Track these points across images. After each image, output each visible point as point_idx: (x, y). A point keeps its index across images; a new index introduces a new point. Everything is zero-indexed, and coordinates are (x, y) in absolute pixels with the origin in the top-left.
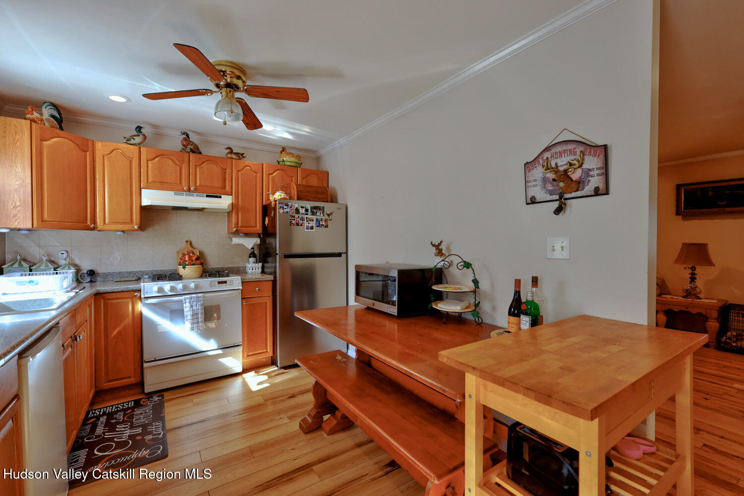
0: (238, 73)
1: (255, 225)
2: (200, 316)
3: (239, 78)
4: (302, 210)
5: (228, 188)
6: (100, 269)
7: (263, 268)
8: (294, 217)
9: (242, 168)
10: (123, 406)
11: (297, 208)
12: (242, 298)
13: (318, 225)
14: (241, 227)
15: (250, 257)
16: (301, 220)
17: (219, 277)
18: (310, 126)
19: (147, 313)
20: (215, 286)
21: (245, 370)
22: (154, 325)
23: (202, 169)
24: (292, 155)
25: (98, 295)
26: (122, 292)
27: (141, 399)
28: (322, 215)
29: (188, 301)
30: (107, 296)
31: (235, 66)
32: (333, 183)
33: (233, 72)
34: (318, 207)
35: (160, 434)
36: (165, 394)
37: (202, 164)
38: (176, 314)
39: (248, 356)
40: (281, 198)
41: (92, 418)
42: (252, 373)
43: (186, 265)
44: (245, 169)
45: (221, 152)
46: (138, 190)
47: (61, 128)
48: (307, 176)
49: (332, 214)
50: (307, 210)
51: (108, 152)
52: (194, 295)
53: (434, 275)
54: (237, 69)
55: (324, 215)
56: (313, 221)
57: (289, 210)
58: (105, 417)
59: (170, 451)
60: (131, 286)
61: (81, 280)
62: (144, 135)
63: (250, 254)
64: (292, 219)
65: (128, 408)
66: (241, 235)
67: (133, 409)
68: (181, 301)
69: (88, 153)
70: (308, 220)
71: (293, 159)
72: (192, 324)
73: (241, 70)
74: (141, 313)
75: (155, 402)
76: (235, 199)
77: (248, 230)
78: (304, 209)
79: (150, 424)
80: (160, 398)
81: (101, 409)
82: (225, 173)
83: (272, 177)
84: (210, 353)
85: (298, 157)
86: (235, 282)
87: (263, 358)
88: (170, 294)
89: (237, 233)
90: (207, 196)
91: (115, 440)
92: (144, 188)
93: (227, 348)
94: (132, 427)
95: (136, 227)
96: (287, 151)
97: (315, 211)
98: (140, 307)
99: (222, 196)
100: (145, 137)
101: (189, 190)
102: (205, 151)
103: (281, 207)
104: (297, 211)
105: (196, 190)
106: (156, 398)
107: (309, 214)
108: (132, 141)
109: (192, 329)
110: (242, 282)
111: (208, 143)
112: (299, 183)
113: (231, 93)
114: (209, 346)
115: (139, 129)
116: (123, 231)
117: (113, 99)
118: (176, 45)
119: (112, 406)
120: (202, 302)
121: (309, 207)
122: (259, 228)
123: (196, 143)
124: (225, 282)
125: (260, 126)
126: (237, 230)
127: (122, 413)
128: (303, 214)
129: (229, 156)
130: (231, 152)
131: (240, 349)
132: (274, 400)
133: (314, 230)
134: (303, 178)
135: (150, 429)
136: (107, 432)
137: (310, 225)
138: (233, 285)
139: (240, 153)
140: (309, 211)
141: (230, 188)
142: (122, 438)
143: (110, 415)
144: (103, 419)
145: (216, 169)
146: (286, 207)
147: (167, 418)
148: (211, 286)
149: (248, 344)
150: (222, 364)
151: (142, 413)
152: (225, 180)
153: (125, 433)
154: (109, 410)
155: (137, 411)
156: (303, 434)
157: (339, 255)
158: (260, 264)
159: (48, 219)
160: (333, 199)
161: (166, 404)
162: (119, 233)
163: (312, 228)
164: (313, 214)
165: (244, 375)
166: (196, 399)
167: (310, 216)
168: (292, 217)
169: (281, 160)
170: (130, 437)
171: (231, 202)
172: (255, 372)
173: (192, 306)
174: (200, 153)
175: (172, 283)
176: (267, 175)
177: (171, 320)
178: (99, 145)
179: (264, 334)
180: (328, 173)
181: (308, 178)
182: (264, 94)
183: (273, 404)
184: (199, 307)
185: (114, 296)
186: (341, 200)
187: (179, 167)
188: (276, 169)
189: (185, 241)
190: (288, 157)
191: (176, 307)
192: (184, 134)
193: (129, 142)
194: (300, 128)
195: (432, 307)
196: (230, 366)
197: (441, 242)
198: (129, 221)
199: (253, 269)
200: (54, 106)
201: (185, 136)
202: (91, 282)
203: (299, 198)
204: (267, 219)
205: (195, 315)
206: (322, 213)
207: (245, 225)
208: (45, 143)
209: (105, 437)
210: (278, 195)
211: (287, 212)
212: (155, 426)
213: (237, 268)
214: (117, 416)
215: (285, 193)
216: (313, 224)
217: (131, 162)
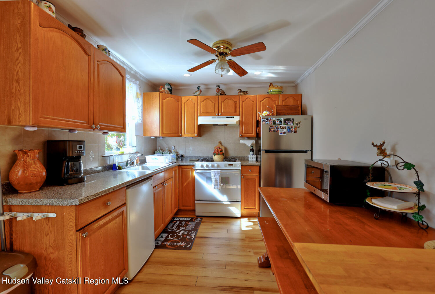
0: (226, 45)
1: (252, 133)
2: (218, 182)
3: (227, 48)
4: (278, 121)
5: (237, 112)
6: (185, 155)
7: (257, 158)
8: (272, 126)
9: (245, 100)
10: (186, 219)
11: (274, 121)
12: (241, 175)
13: (289, 131)
14: (244, 133)
15: (250, 151)
16: (277, 128)
17: (230, 162)
18: (284, 65)
19: (197, 177)
20: (227, 166)
21: (242, 217)
22: (199, 184)
23: (225, 103)
24: (277, 87)
25: (179, 166)
26: (188, 166)
27: (194, 218)
28: (292, 124)
29: (213, 173)
30: (182, 167)
31: (224, 42)
32: (305, 101)
33: (224, 46)
34: (289, 119)
35: (192, 237)
36: (204, 218)
37: (224, 101)
38: (209, 179)
39: (244, 209)
40: (266, 115)
41: (175, 221)
42: (246, 219)
43: (216, 154)
44: (246, 100)
45: (235, 92)
46: (197, 116)
47: (171, 93)
48: (286, 99)
49: (300, 123)
50: (281, 122)
51: (186, 101)
52: (216, 170)
53: (371, 173)
54: (225, 43)
55: (293, 124)
56: (285, 128)
57: (268, 122)
58: (179, 222)
59: (193, 247)
60: (191, 164)
61: (179, 159)
62: (200, 90)
63: (251, 150)
64: (271, 128)
65: (188, 221)
66: (246, 138)
67: (189, 221)
68: (210, 173)
69: (179, 102)
70: (282, 128)
71: (277, 90)
72: (215, 185)
73: (227, 43)
74: (194, 177)
75: (198, 221)
76: (241, 117)
77: (249, 135)
78: (279, 121)
79: (191, 231)
80: (200, 220)
81: (179, 218)
82: (236, 104)
83: (262, 103)
84: (224, 203)
85: (281, 87)
86: (238, 165)
87: (254, 212)
88: (206, 168)
89: (242, 137)
90: (227, 117)
91: (177, 234)
92: (199, 116)
93: (233, 201)
94: (185, 230)
95: (196, 135)
96: (273, 85)
97: (287, 122)
98: (195, 174)
99: (234, 117)
100: (201, 91)
101: (218, 115)
102: (228, 93)
103: (263, 121)
104: (274, 122)
105: (221, 115)
106: (199, 219)
107: (282, 124)
108: (196, 94)
109: (215, 188)
110: (241, 166)
111: (230, 89)
112: (280, 104)
113: (223, 58)
114: (223, 198)
115: (199, 87)
116: (193, 137)
117: (185, 76)
118: (189, 41)
119: (183, 218)
120: (220, 174)
121: (282, 119)
122: (254, 134)
123: (223, 90)
124: (232, 165)
125: (246, 73)
126: (242, 136)
127: (184, 222)
128: (278, 124)
129: (239, 94)
130: (241, 91)
131: (240, 204)
132: (251, 239)
133: (286, 135)
134: (283, 101)
135: (191, 233)
136: (176, 229)
137: (283, 131)
138: (236, 166)
139: (245, 92)
140: (283, 122)
141: (238, 112)
142: (179, 234)
143: (181, 222)
144: (178, 222)
145: (231, 102)
146: (267, 120)
147: (199, 231)
148: (225, 166)
149: (245, 202)
150: (229, 210)
151: (191, 225)
152: (236, 107)
153: (181, 232)
154: (181, 219)
155: (190, 223)
156: (258, 267)
157: (306, 152)
158: (255, 156)
159: (165, 133)
160: (303, 113)
161: (202, 224)
162: (191, 138)
163: (284, 133)
164: (285, 124)
165: (242, 219)
166: (215, 225)
167: (283, 126)
168: (271, 126)
169: (269, 91)
170: (183, 235)
171: (239, 119)
172: (248, 219)
173: (215, 176)
174: (226, 95)
175: (207, 163)
176: (260, 101)
177: (207, 182)
178: (183, 98)
179: (254, 198)
180: (302, 95)
181: (286, 100)
182: (240, 53)
183: (249, 241)
184: (218, 177)
185: (185, 167)
186: (309, 113)
187: (214, 104)
188: (265, 97)
189: (218, 142)
190: (273, 88)
191: (208, 176)
192: (217, 86)
193: (195, 95)
194: (276, 68)
195: (366, 201)
196: (234, 212)
197: (384, 143)
198: (193, 132)
199: (252, 158)
200: (170, 84)
201: (218, 87)
202: (182, 160)
203: (278, 114)
204: (258, 128)
205: (216, 181)
206: (292, 123)
207: (246, 133)
208: (164, 100)
209: (175, 231)
210: (265, 113)
211: (268, 124)
212: (193, 233)
213: (244, 157)
214: (182, 223)
215: (269, 112)
216: (285, 130)
217: (194, 104)
